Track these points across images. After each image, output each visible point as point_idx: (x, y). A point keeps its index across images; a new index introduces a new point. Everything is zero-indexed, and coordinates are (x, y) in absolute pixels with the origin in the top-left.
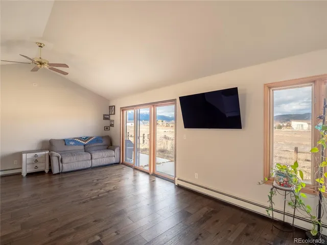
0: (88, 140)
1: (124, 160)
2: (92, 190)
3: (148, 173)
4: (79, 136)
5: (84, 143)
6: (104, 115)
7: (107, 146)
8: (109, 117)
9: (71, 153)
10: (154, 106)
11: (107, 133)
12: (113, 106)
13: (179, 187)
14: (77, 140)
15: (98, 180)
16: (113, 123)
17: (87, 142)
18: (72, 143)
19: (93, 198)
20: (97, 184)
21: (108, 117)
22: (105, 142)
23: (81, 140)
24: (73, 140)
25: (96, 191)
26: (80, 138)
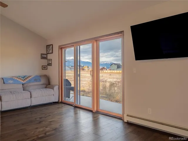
0: (26, 79)
1: (63, 99)
2: (37, 128)
3: (91, 111)
4: (17, 75)
5: (22, 81)
6: (42, 54)
7: (45, 85)
8: (47, 56)
9: (11, 92)
10: (96, 41)
11: (45, 72)
12: (51, 45)
13: (129, 124)
14: (16, 78)
15: (41, 118)
16: (50, 62)
17: (25, 81)
18: (11, 82)
19: (40, 136)
20: (40, 122)
21: (45, 56)
22: (43, 81)
23: (19, 78)
24: (12, 79)
25: (41, 129)
26: (18, 77)
